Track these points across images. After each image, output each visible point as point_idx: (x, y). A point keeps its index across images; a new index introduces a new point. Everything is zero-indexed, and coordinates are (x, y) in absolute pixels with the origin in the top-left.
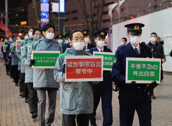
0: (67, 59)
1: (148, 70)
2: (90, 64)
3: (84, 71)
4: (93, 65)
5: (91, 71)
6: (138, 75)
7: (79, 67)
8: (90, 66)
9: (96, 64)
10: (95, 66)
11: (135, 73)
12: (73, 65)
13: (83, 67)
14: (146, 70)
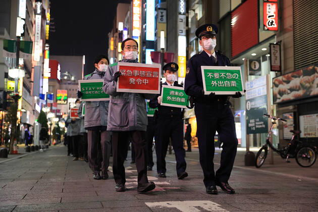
0: (120, 66)
1: (228, 80)
2: (146, 73)
3: (139, 80)
4: (149, 74)
5: (147, 81)
6: (217, 85)
7: (133, 76)
8: (146, 75)
9: (152, 74)
10: (152, 76)
11: (214, 83)
12: (126, 73)
13: (138, 77)
14: (225, 79)
